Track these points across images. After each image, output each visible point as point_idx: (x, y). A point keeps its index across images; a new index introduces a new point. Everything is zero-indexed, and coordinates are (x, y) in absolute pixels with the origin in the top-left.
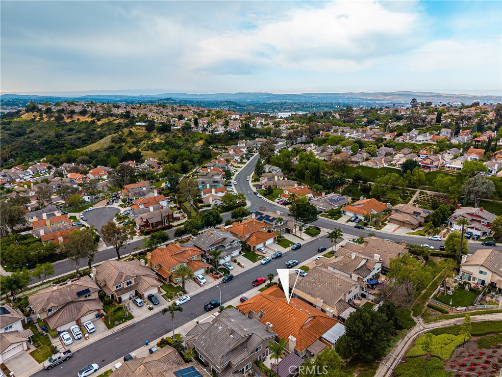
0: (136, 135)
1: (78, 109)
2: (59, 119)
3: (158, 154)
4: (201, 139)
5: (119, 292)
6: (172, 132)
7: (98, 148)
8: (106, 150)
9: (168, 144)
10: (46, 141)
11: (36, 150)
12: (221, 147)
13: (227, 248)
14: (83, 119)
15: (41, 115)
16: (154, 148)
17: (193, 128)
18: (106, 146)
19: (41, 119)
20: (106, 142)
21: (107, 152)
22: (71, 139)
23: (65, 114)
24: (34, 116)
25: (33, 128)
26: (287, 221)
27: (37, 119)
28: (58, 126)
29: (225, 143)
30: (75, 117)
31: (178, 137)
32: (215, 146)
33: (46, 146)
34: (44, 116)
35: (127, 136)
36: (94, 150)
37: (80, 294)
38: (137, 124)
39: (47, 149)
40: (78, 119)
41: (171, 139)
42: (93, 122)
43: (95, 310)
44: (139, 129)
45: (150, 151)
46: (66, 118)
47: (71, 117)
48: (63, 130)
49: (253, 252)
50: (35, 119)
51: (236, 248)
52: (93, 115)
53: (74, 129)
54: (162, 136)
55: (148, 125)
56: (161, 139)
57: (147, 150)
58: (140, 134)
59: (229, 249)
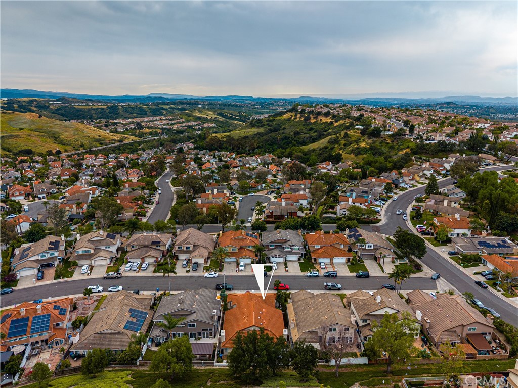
0: (350, 138)
1: (324, 110)
2: (308, 119)
3: (358, 158)
4: (408, 147)
5: (178, 252)
6: (382, 138)
7: (315, 147)
8: (320, 149)
9: (373, 149)
10: (286, 137)
11: (276, 144)
12: (425, 158)
13: (285, 250)
14: (324, 120)
15: (296, 115)
16: (358, 152)
17: (407, 135)
18: (322, 146)
19: (295, 118)
20: (324, 142)
21: (321, 152)
22: (304, 137)
23: (313, 115)
24: (291, 115)
25: (286, 126)
26: (381, 247)
27: (293, 119)
28: (304, 125)
29: (433, 154)
30: (320, 118)
31: (386, 143)
32: (419, 156)
33: (284, 142)
34: (299, 115)
35: (342, 139)
36: (312, 149)
37: (153, 243)
38: (356, 127)
39: (284, 144)
40: (321, 120)
41: (378, 145)
42: (332, 123)
43: (155, 257)
44: (356, 132)
45: (352, 154)
46: (312, 119)
47: (316, 118)
48: (306, 129)
49: (313, 263)
50: (291, 118)
51: (295, 253)
52: (334, 116)
53: (314, 129)
54: (370, 141)
55: (364, 129)
56: (367, 144)
57: (350, 154)
58: (354, 137)
59: (287, 251)
